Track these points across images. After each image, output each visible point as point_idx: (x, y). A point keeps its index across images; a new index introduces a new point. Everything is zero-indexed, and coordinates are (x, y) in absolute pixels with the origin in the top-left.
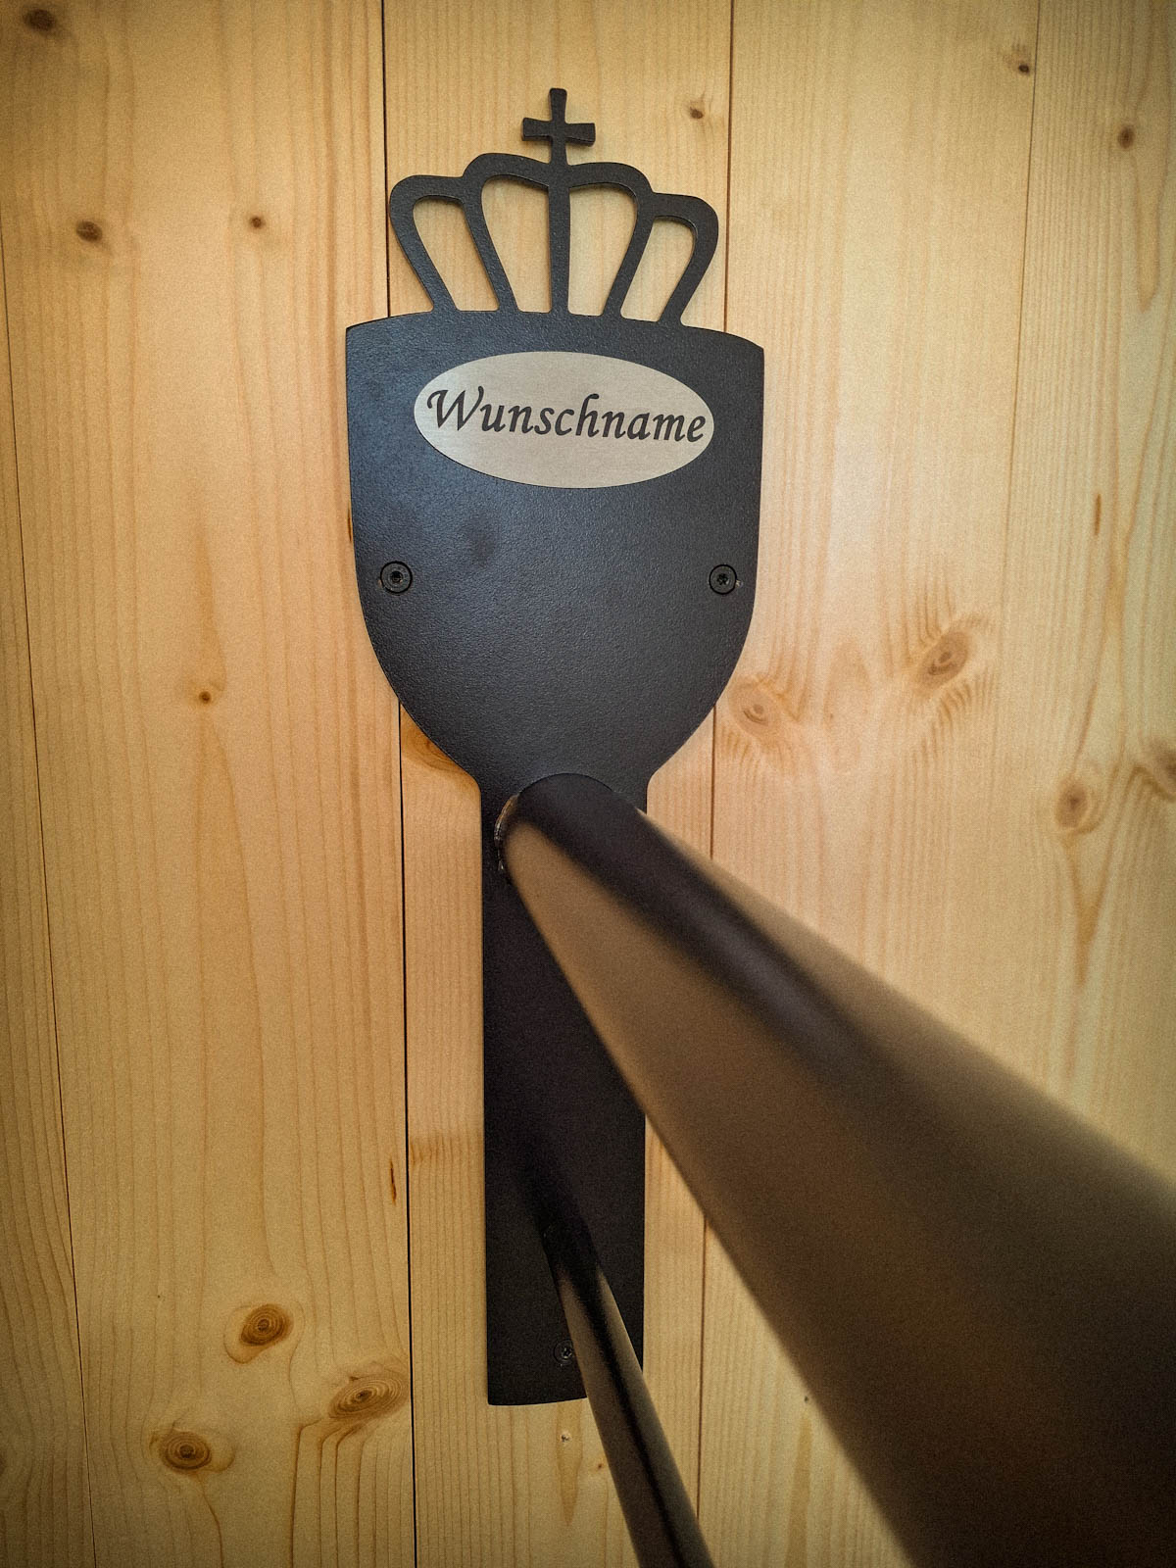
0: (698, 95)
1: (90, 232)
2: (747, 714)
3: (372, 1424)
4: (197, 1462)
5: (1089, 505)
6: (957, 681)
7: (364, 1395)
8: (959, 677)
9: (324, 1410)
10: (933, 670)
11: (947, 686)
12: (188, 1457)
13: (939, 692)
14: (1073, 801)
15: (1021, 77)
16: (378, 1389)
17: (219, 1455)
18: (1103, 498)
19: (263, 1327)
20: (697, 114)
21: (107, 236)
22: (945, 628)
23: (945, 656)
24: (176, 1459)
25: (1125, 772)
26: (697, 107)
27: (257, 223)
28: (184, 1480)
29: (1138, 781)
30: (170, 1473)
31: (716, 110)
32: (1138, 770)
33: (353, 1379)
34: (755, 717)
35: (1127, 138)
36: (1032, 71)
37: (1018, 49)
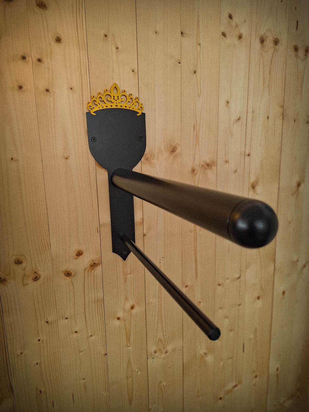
0: (133, 68)
1: (47, 91)
2: (146, 159)
3: (96, 268)
4: (70, 275)
5: (193, 126)
6: (176, 153)
7: (94, 263)
8: (176, 152)
9: (88, 266)
10: (172, 151)
11: (174, 154)
12: (68, 274)
13: (173, 155)
14: (193, 171)
15: (179, 64)
16: (97, 262)
17: (73, 274)
18: (195, 125)
19: (79, 253)
20: (133, 71)
21: (50, 91)
22: (173, 145)
23: (174, 149)
24: (66, 275)
25: (200, 166)
26: (133, 70)
27: (71, 89)
28: (68, 278)
29: (202, 167)
30: (66, 277)
31: (136, 71)
32: (202, 166)
33: (93, 261)
34: (147, 159)
35: (195, 72)
36: (180, 63)
37: (178, 60)
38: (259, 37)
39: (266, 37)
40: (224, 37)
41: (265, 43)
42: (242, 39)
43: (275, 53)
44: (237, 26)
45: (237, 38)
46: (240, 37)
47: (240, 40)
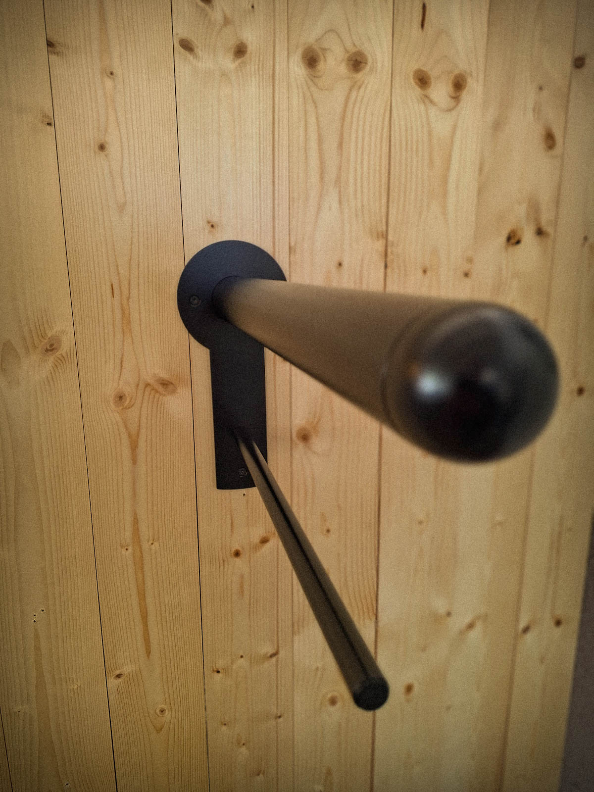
5: (108, 286)
6: (58, 354)
8: (59, 352)
11: (54, 356)
13: (51, 359)
14: (121, 398)
15: (49, 127)
18: (114, 284)
23: (51, 345)
25: (141, 386)
29: (148, 389)
32: (147, 385)
35: (102, 147)
36: (53, 125)
37: (45, 116)
38: (300, 51)
39: (324, 50)
40: (187, 53)
41: (321, 66)
42: (247, 56)
43: (354, 94)
44: (227, 21)
45: (230, 56)
46: (240, 51)
47: (240, 61)
